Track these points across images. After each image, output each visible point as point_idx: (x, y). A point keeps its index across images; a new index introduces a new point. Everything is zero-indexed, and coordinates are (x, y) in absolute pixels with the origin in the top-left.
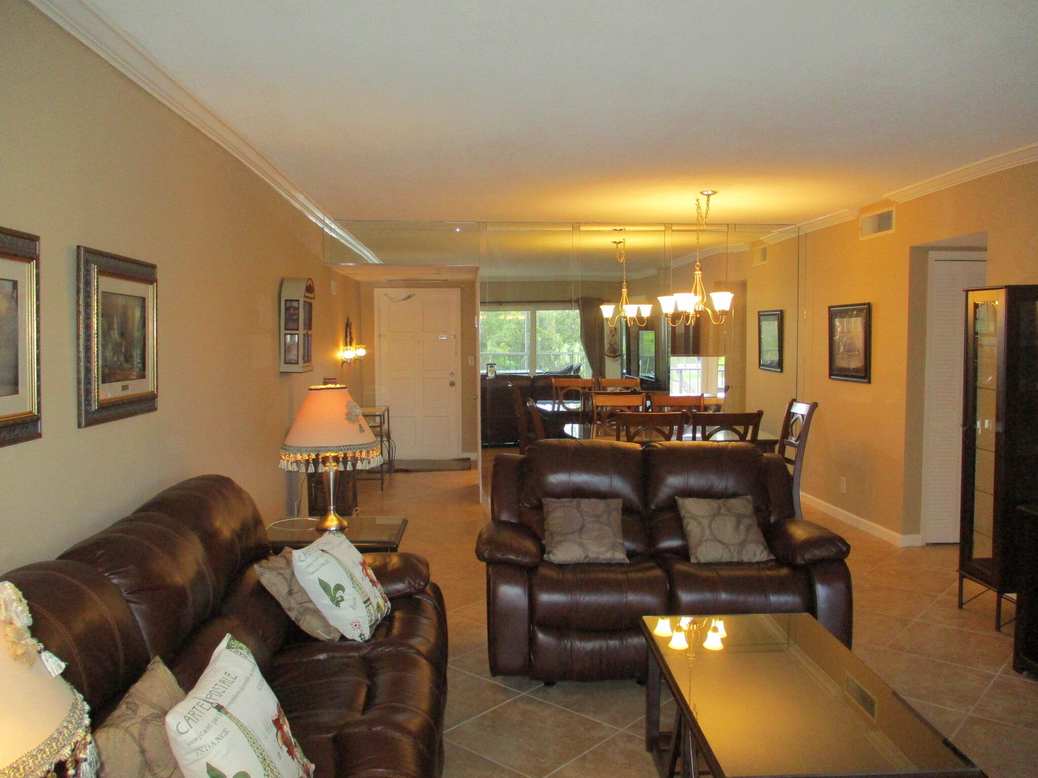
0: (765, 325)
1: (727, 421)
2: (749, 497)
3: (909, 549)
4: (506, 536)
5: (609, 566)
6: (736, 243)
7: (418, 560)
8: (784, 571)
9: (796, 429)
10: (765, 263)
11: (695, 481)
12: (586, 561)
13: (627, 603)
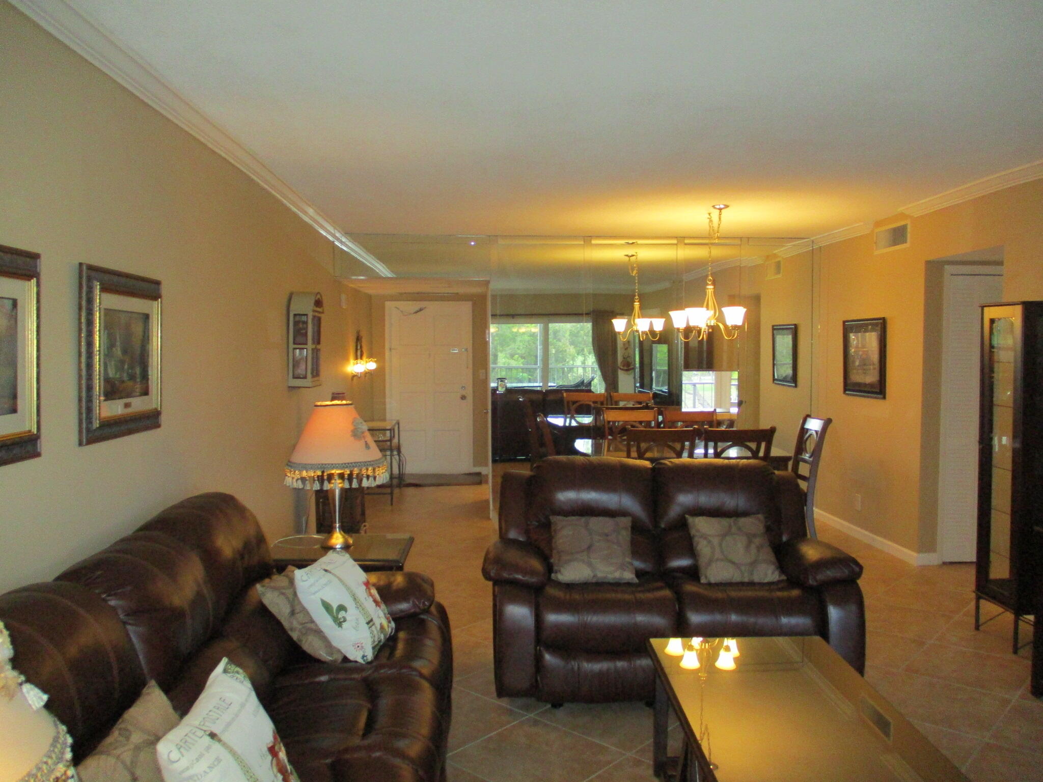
0: (779, 338)
1: (739, 438)
2: (760, 516)
3: (924, 568)
4: (514, 556)
5: (617, 585)
6: (749, 256)
7: (423, 580)
8: (795, 593)
9: (810, 446)
10: (779, 276)
11: (705, 499)
12: (594, 580)
13: (635, 624)
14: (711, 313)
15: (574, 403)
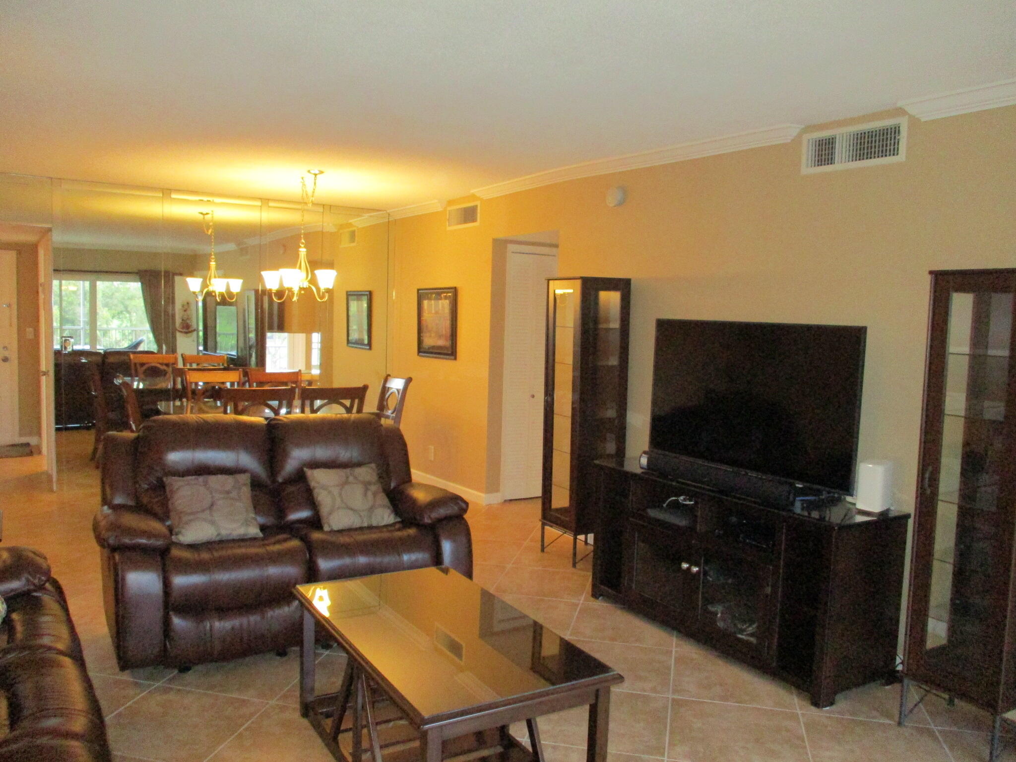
0: (354, 306)
1: (333, 395)
2: (373, 465)
3: (490, 506)
4: (131, 520)
5: (243, 541)
7: (34, 553)
8: (412, 531)
9: (392, 403)
10: (352, 245)
11: (321, 452)
12: (218, 539)
13: (268, 577)
14: (304, 273)
15: (142, 365)
